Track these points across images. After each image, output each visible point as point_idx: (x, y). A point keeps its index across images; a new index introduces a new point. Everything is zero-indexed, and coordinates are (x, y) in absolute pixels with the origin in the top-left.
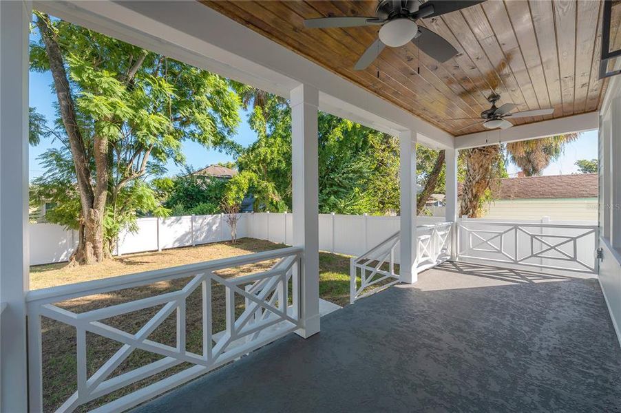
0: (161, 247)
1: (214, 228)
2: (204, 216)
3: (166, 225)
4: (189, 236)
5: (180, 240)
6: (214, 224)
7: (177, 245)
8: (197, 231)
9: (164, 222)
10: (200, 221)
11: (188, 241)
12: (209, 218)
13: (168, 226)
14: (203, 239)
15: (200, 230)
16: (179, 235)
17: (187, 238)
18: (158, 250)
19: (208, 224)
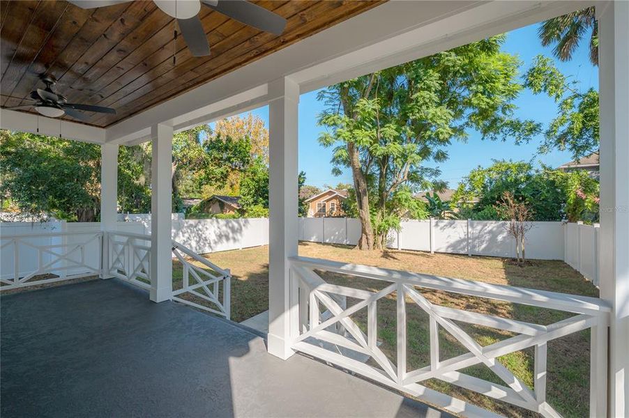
0: (434, 250)
1: (500, 238)
2: (485, 222)
3: (439, 228)
4: (465, 243)
5: (453, 246)
6: (501, 232)
7: (450, 251)
8: (474, 239)
9: (437, 225)
10: (479, 228)
11: (464, 248)
12: (492, 225)
13: (441, 229)
14: (483, 250)
15: (478, 238)
16: (453, 240)
17: (462, 245)
18: (430, 252)
19: (490, 232)
